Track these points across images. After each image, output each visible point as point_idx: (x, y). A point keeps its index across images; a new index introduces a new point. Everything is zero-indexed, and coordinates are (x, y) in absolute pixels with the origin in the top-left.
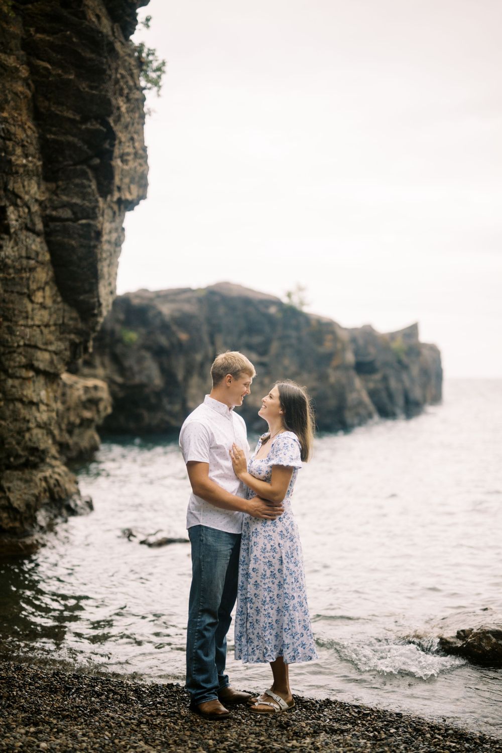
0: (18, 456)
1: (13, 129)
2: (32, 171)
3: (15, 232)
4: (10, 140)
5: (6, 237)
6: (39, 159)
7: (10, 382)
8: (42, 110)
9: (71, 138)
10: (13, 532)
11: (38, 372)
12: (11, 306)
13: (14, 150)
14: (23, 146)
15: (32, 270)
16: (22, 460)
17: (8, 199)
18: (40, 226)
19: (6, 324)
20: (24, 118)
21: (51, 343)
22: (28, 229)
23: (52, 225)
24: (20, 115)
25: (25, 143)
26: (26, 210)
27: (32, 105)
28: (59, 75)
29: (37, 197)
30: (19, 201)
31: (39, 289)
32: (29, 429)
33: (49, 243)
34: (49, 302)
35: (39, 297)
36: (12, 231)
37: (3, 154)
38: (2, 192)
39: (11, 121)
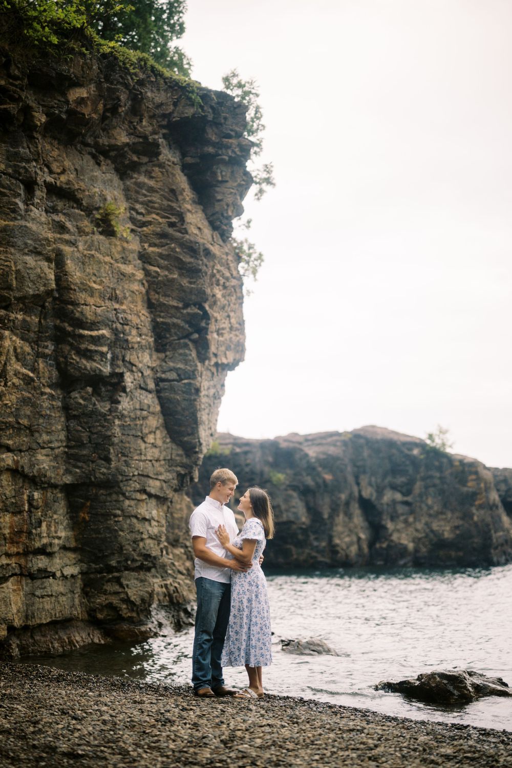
0: (134, 560)
1: (129, 317)
2: (146, 346)
3: (131, 391)
4: (127, 325)
5: (123, 394)
6: (151, 337)
7: (127, 502)
8: (153, 301)
9: (175, 320)
10: (130, 620)
11: (150, 495)
12: (127, 445)
13: (130, 332)
14: (138, 328)
15: (144, 418)
16: (138, 564)
17: (126, 367)
18: (151, 385)
19: (124, 458)
20: (140, 307)
21: (161, 474)
22: (141, 388)
23: (161, 384)
24: (136, 306)
25: (140, 326)
26: (140, 375)
27: (146, 298)
28: (166, 276)
29: (150, 364)
30: (134, 368)
31: (150, 433)
32: (142, 540)
33: (159, 398)
34: (159, 443)
35: (150, 439)
36: (128, 390)
37: (122, 335)
38: (120, 363)
39: (128, 311)
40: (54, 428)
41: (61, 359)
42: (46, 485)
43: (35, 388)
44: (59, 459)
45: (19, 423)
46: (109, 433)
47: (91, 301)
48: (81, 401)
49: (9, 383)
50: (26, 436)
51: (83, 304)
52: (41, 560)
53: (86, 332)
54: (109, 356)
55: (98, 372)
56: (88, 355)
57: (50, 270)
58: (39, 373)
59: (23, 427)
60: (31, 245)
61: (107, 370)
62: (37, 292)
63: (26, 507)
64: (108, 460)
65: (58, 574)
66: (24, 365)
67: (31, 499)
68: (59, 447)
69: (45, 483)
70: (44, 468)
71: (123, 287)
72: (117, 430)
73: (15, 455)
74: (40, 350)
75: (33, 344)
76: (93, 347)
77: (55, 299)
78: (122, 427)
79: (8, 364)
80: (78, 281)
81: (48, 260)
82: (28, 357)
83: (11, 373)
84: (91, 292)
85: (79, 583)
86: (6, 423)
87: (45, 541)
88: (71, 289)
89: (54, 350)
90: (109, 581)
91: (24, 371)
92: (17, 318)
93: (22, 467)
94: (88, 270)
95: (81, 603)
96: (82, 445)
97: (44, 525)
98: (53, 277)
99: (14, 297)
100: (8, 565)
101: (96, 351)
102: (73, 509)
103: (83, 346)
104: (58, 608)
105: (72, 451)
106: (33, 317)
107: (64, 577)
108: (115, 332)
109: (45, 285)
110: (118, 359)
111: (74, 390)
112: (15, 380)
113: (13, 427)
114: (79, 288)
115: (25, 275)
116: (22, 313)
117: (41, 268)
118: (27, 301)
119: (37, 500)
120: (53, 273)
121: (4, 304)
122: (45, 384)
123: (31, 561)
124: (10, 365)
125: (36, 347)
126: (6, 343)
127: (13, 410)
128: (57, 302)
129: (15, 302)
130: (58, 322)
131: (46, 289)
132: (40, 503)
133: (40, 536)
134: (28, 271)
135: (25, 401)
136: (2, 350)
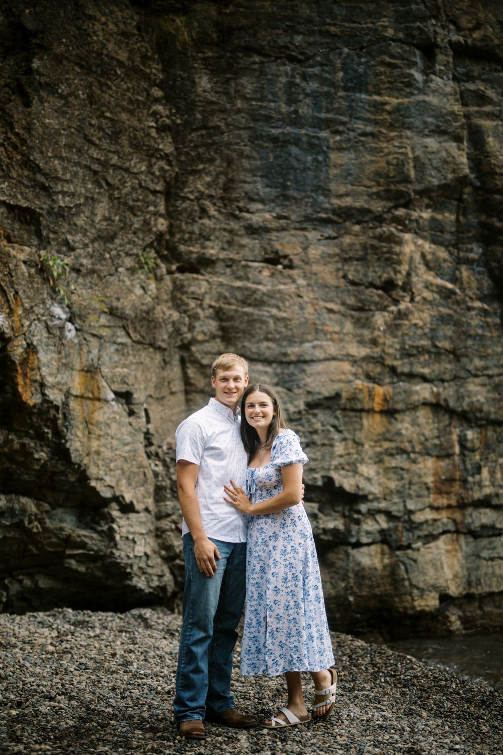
40: (490, 351)
41: (494, 264)
42: (484, 422)
43: (458, 303)
45: (436, 347)
49: (417, 298)
50: (450, 362)
52: (485, 514)
57: (460, 152)
58: (462, 283)
59: (442, 351)
60: (432, 123)
62: (444, 182)
63: (457, 449)
66: (439, 275)
67: (462, 441)
68: (499, 375)
69: (482, 419)
70: (478, 401)
73: (436, 386)
74: (462, 254)
75: (451, 249)
77: (476, 189)
79: (413, 274)
81: (458, 139)
82: (445, 265)
83: (420, 286)
86: (417, 347)
87: (488, 491)
88: (496, 174)
89: (483, 254)
91: (439, 281)
92: (421, 217)
93: (446, 400)
97: (485, 473)
98: (465, 160)
99: (414, 191)
100: (435, 520)
106: (447, 215)
109: (454, 171)
112: (427, 294)
113: (429, 352)
115: (426, 161)
116: (429, 210)
117: (446, 151)
118: (434, 194)
119: (472, 441)
120: (465, 156)
121: (402, 201)
122: (474, 297)
123: (471, 515)
124: (417, 275)
125: (455, 251)
126: (408, 249)
127: (427, 330)
128: (480, 193)
129: (417, 197)
130: (484, 218)
131: (456, 176)
132: (477, 444)
133: (480, 485)
134: (429, 156)
135: (444, 319)
136: (401, 257)
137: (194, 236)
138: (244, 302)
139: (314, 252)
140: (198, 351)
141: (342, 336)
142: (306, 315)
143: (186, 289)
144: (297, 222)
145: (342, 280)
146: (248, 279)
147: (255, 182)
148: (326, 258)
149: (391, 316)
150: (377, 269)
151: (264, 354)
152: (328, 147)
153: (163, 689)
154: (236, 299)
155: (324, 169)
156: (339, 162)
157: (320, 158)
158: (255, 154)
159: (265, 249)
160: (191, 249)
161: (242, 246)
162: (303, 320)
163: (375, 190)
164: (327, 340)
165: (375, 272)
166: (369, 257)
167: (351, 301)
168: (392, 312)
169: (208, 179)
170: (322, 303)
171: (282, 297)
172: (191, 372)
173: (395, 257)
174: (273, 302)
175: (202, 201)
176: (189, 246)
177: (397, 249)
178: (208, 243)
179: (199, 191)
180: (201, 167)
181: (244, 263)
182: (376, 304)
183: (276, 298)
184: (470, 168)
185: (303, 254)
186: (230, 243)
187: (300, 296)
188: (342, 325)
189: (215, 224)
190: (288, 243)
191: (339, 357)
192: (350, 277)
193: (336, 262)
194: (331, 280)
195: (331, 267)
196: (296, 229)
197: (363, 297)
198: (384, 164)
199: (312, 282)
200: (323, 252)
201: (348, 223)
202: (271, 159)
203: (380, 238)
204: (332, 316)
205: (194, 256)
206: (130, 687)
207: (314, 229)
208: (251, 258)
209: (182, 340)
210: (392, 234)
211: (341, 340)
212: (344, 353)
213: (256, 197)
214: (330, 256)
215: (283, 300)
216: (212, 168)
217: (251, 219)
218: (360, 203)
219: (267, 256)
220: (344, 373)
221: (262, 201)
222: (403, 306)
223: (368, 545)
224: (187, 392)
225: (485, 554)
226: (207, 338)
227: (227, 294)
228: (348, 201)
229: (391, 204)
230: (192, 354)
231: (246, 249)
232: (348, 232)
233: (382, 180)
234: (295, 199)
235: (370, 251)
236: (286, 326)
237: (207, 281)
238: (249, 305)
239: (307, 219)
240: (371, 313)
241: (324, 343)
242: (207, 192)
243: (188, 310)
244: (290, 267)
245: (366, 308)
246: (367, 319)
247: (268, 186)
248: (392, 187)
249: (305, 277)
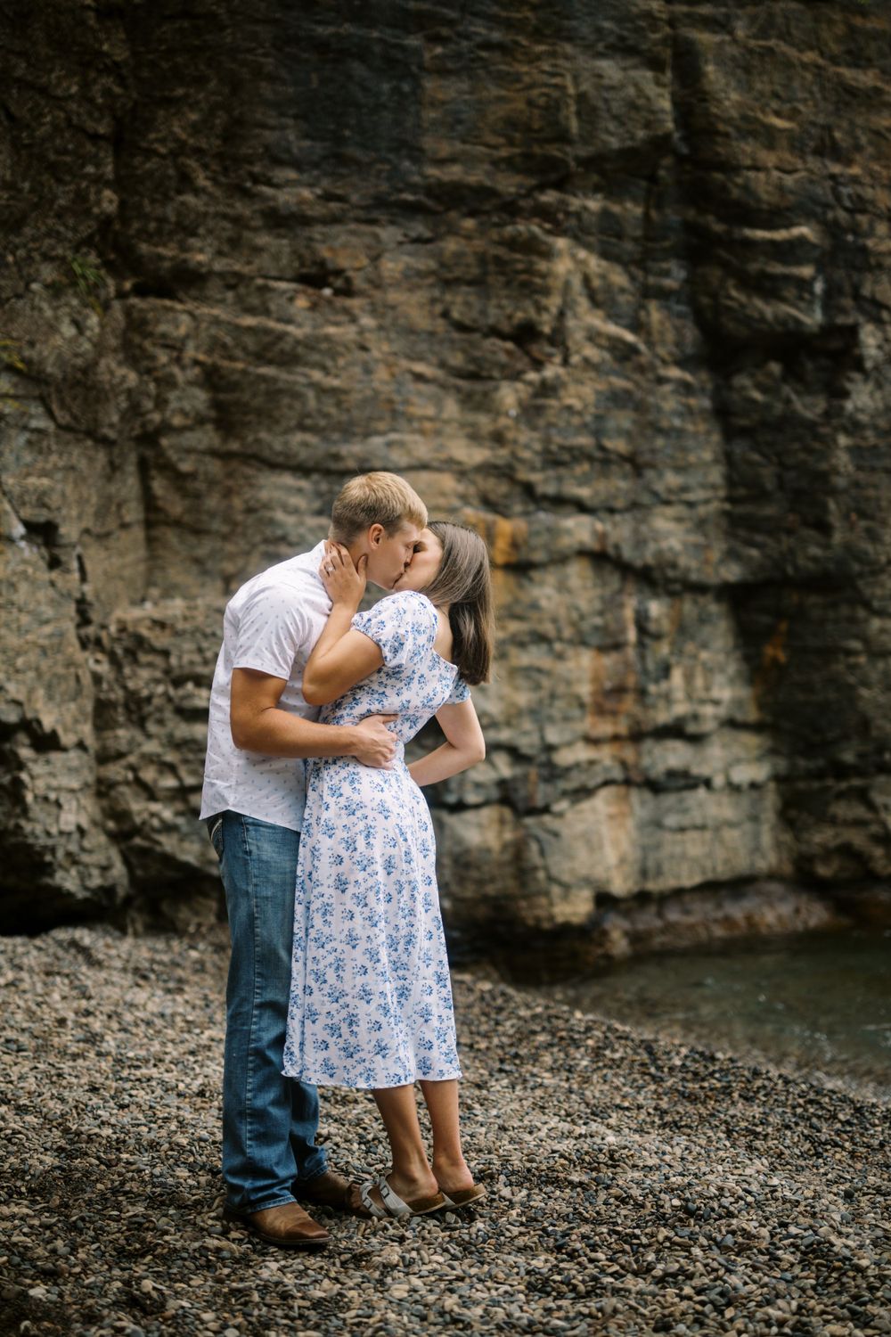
1: (868, 193)
3: (876, 368)
4: (863, 211)
5: (857, 376)
7: (876, 623)
12: (871, 492)
13: (873, 228)
17: (862, 310)
19: (863, 524)
30: (885, 314)
36: (869, 365)
37: (850, 238)
38: (847, 302)
39: (867, 180)
40: (692, 458)
41: (705, 300)
42: (677, 587)
43: (641, 369)
44: (710, 529)
45: (602, 448)
46: (824, 466)
47: (769, 159)
48: (757, 395)
49: (575, 359)
50: (625, 477)
51: (749, 168)
52: (674, 749)
53: (760, 234)
54: (819, 287)
55: (791, 325)
56: (768, 287)
57: (660, 90)
58: (649, 333)
59: (613, 457)
60: (612, 32)
61: (813, 318)
62: (629, 143)
63: (632, 635)
64: (824, 528)
65: (719, 781)
66: (613, 316)
67: (642, 621)
68: (707, 502)
69: (675, 581)
70: (671, 549)
71: (852, 123)
72: (843, 460)
73: (601, 520)
74: (652, 280)
75: (633, 269)
76: (778, 269)
77: (681, 159)
78: (855, 451)
79: (569, 314)
80: (734, 114)
81: (655, 64)
82: (622, 299)
83: (579, 336)
84: (769, 137)
85: (771, 800)
86: (570, 449)
87: (681, 709)
88: (718, 133)
89: (687, 281)
90: (840, 796)
91: (612, 329)
92: (585, 208)
93: (617, 547)
94: (759, 86)
95: (778, 845)
96: (761, 496)
97: (677, 677)
98: (666, 104)
99: (576, 159)
100: (592, 763)
101: (787, 278)
102: (748, 640)
103: (753, 267)
104: (720, 854)
105: (741, 510)
106: (629, 205)
107: (734, 788)
108: (832, 230)
109: (647, 125)
110: (840, 292)
111: (739, 371)
112: (591, 352)
113: (590, 458)
114: (738, 129)
115: (600, 104)
116: (599, 196)
117: (636, 85)
118: (608, 166)
119: (658, 620)
120: (667, 96)
121: (553, 177)
122: (668, 358)
123: (650, 752)
124: (576, 316)
125: (639, 274)
126: (562, 266)
127: (588, 418)
128: (688, 167)
129: (580, 170)
130: (691, 213)
131: (651, 133)
132: (666, 625)
133: (667, 698)
134: (606, 95)
135: (617, 399)
136: (550, 282)
137: (167, 227)
138: (260, 357)
139: (390, 265)
140: (171, 446)
141: (438, 425)
142: (376, 384)
143: (150, 328)
144: (362, 208)
145: (440, 322)
146: (267, 312)
147: (283, 128)
148: (411, 279)
149: (530, 390)
150: (505, 302)
151: (296, 455)
152: (421, 67)
153: (187, 1086)
154: (245, 349)
155: (413, 109)
156: (440, 96)
157: (406, 87)
158: (284, 73)
159: (300, 257)
160: (161, 250)
161: (258, 250)
162: (369, 393)
163: (504, 153)
164: (414, 431)
165: (500, 307)
166: (491, 279)
167: (457, 360)
168: (530, 383)
169: (194, 117)
170: (404, 363)
171: (332, 349)
172: (159, 486)
173: (538, 281)
174: (315, 357)
175: (182, 159)
176: (156, 245)
177: (542, 266)
178: (192, 241)
179: (177, 140)
180: (180, 92)
181: (260, 282)
182: (503, 367)
183: (319, 351)
184: (675, 121)
185: (370, 269)
186: (235, 243)
187: (364, 348)
188: (439, 404)
189: (206, 204)
190: (345, 246)
191: (435, 464)
192: (455, 315)
193: (432, 286)
194: (421, 320)
195: (421, 296)
196: (358, 220)
197: (477, 354)
198: (521, 105)
199: (387, 322)
200: (408, 267)
201: (453, 215)
202: (315, 83)
203: (513, 244)
204: (422, 387)
205: (167, 264)
206: (128, 1085)
207: (392, 223)
208: (273, 273)
209: (143, 425)
210: (534, 237)
211: (438, 433)
212: (443, 456)
213: (285, 156)
214: (421, 274)
215: (334, 355)
216: (201, 96)
217: (274, 198)
218: (476, 177)
219: (304, 270)
220: (443, 494)
221: (297, 165)
222: (550, 372)
223: (477, 807)
224: (149, 524)
225: (671, 820)
226: (189, 422)
227: (228, 340)
228: (455, 172)
229: (532, 182)
230: (161, 453)
231: (265, 256)
232: (453, 231)
233: (517, 135)
234: (357, 163)
235: (492, 268)
236: (339, 404)
237: (191, 314)
238: (270, 362)
239: (380, 202)
240: (491, 384)
241: (408, 438)
242: (191, 141)
243: (155, 369)
244: (347, 291)
245: (484, 373)
246: (486, 394)
247: (306, 136)
248: (537, 150)
249: (374, 312)
